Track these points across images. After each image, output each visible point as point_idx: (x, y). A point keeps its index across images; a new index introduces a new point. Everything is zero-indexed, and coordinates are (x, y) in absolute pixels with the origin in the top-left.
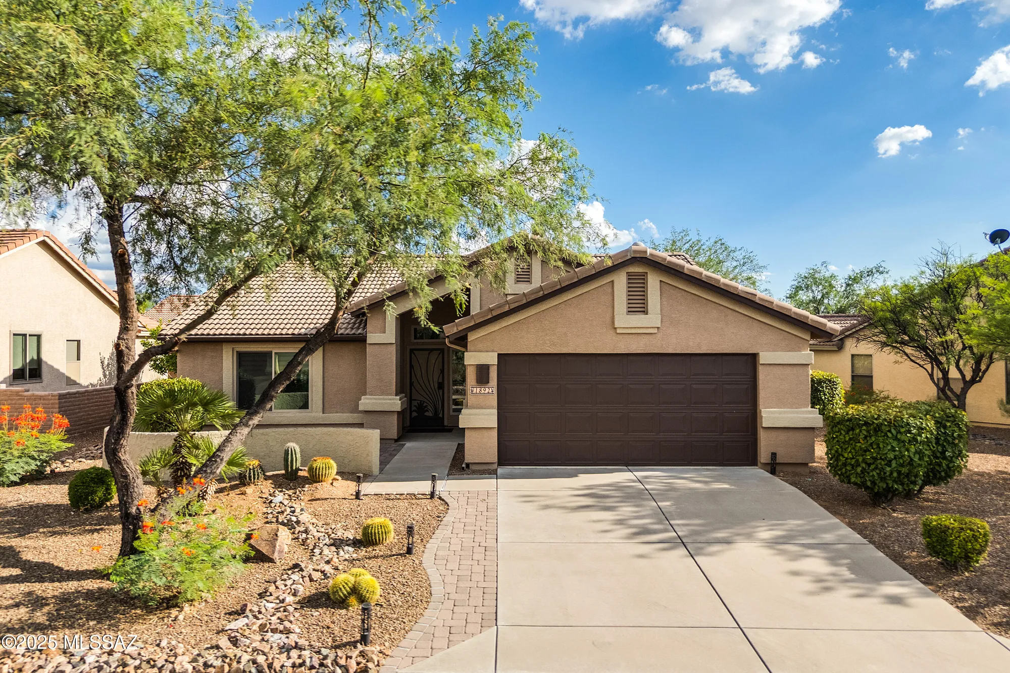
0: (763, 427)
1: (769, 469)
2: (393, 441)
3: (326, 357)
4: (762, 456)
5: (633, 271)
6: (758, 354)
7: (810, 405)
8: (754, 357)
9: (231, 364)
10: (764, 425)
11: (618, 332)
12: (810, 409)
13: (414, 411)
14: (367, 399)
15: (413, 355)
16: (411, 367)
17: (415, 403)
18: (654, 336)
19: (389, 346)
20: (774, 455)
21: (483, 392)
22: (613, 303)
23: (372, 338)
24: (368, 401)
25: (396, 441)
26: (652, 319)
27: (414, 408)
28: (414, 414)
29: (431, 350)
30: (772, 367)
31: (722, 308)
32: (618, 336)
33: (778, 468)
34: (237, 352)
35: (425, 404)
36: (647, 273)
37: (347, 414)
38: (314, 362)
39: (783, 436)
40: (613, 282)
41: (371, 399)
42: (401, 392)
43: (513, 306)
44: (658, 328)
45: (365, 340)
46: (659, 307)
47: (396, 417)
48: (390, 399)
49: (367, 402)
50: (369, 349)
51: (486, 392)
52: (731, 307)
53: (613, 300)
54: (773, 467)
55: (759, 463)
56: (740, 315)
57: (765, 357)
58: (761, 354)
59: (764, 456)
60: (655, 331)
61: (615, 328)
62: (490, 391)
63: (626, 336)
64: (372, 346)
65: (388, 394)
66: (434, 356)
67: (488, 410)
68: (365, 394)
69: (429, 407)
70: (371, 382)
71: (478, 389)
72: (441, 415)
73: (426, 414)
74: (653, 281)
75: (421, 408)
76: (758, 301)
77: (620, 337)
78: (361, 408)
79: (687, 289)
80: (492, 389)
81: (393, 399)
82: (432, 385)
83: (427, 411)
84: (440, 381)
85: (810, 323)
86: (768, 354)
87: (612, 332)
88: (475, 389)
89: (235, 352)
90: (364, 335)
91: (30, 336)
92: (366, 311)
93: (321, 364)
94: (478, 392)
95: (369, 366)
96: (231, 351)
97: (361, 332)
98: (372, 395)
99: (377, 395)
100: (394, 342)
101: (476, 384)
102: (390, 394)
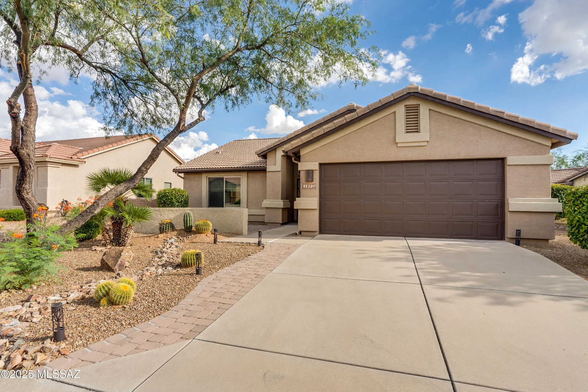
0: (509, 211)
1: (515, 242)
2: (280, 224)
3: (249, 180)
4: (509, 233)
5: (409, 104)
6: (506, 158)
7: (551, 196)
8: (503, 160)
9: (206, 184)
10: (510, 210)
11: (399, 145)
12: (550, 198)
18: (425, 148)
19: (278, 172)
20: (518, 232)
21: (309, 187)
22: (395, 126)
23: (269, 168)
24: (266, 202)
26: (423, 136)
30: (517, 167)
31: (477, 126)
33: (521, 242)
36: (419, 105)
38: (243, 183)
39: (527, 217)
40: (395, 112)
41: (268, 201)
43: (326, 131)
44: (428, 142)
45: (266, 170)
46: (428, 127)
47: (281, 211)
48: (278, 201)
50: (268, 174)
51: (311, 187)
52: (484, 124)
53: (395, 124)
54: (518, 241)
55: (506, 238)
56: (491, 130)
57: (510, 161)
58: (508, 158)
59: (510, 232)
60: (426, 144)
61: (397, 143)
62: (314, 186)
63: (405, 149)
65: (277, 199)
67: (312, 198)
68: (266, 199)
70: (269, 192)
71: (307, 185)
74: (424, 110)
76: (505, 117)
77: (400, 149)
78: (263, 206)
79: (449, 114)
80: (316, 185)
81: (280, 201)
85: (551, 131)
86: (514, 157)
87: (394, 146)
88: (305, 185)
89: (208, 179)
90: (266, 167)
91: (146, 179)
92: (266, 153)
93: (246, 183)
94: (306, 187)
95: (267, 184)
96: (206, 178)
97: (264, 165)
98: (269, 199)
99: (272, 199)
100: (280, 170)
101: (305, 182)
102: (278, 199)
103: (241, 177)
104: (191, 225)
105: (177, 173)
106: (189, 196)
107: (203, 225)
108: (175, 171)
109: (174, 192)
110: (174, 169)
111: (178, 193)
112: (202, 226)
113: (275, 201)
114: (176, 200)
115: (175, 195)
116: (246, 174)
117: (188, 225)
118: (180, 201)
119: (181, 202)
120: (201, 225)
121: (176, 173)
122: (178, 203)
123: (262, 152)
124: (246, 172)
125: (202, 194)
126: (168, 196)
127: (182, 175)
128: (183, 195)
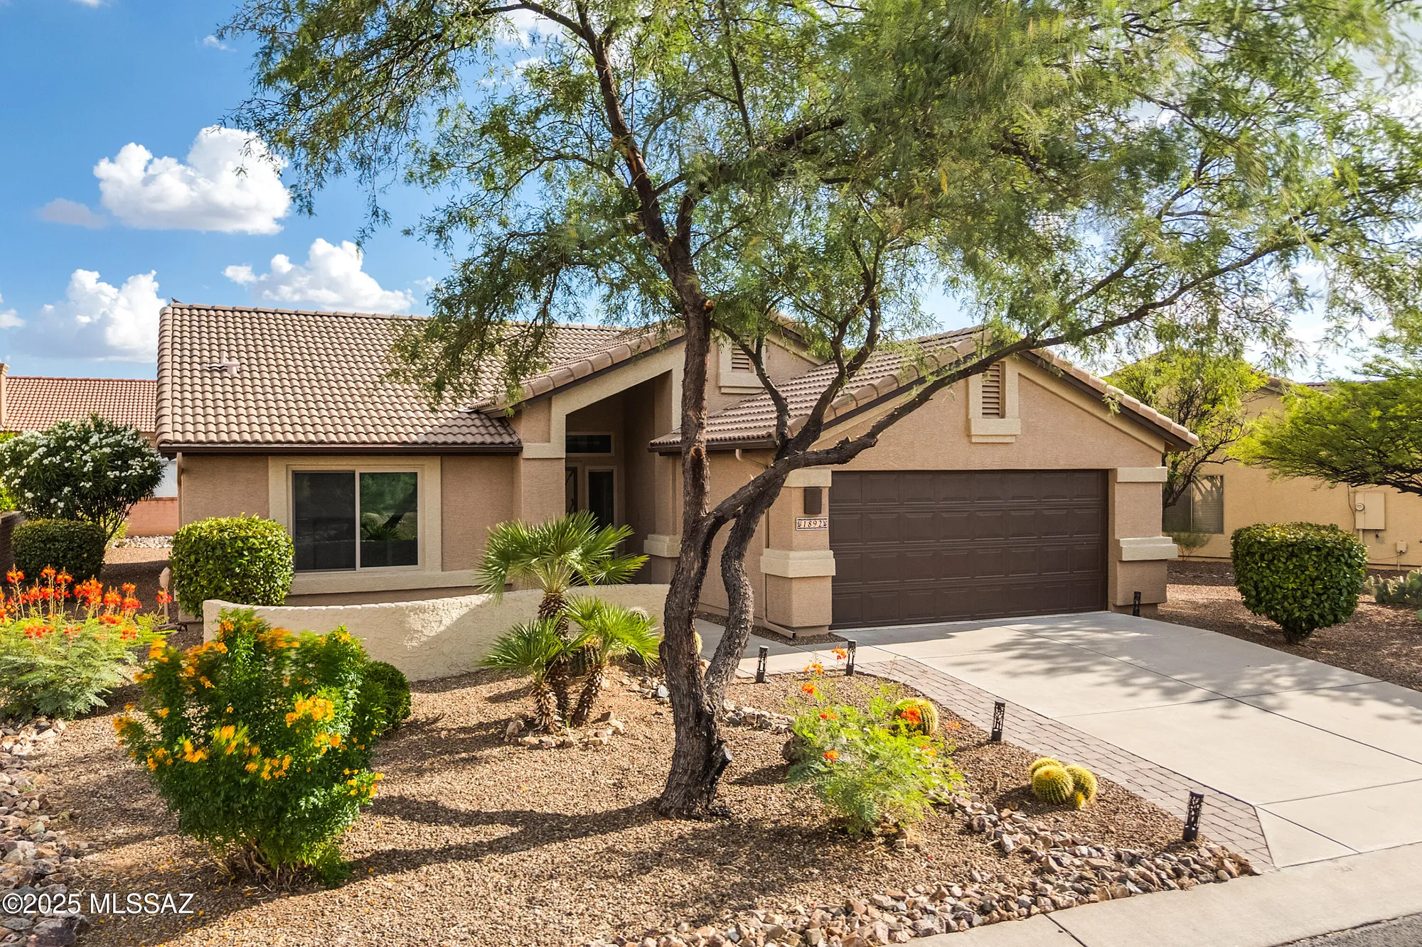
0: (1121, 561)
1: (1132, 612)
3: (445, 480)
4: (1118, 597)
6: (1114, 471)
7: (1160, 533)
8: (1107, 474)
9: (284, 493)
10: (1123, 559)
11: (974, 440)
12: (1161, 537)
18: (1010, 446)
19: (556, 462)
20: (1137, 595)
21: (813, 526)
22: (968, 401)
23: (529, 450)
26: (1010, 425)
30: (1129, 486)
31: (1080, 410)
32: (972, 446)
33: (1144, 611)
34: (294, 472)
36: (1003, 362)
38: (427, 487)
39: (1138, 571)
43: (861, 403)
44: (1016, 436)
45: (520, 453)
46: (1017, 408)
50: (524, 468)
51: (817, 526)
53: (968, 398)
54: (1137, 608)
55: (1112, 606)
56: (1097, 420)
57: (1124, 474)
58: (1119, 470)
59: (1120, 597)
60: (1012, 440)
61: (971, 436)
62: (822, 524)
63: (982, 446)
64: (529, 462)
67: (818, 552)
71: (807, 522)
74: (1012, 374)
77: (976, 447)
80: (822, 522)
86: (1127, 469)
87: (965, 440)
88: (803, 522)
89: (290, 474)
90: (518, 445)
93: (439, 491)
94: (807, 526)
96: (284, 472)
100: (564, 456)
101: (804, 515)
103: (418, 470)
116: (437, 464)
124: (437, 457)
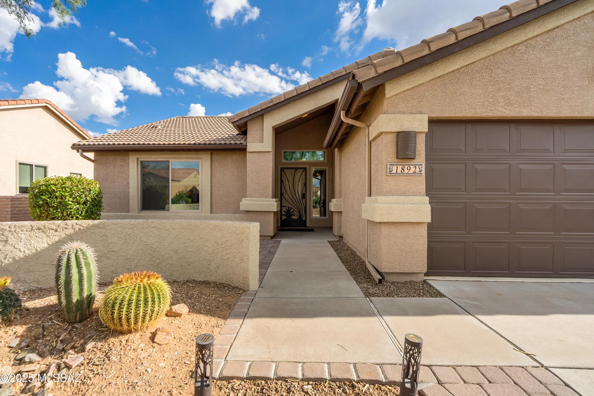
2: (270, 238)
3: (213, 166)
9: (136, 171)
13: (284, 215)
14: (248, 200)
15: (283, 172)
16: (282, 181)
17: (284, 209)
19: (267, 154)
21: (406, 171)
23: (251, 147)
24: (248, 202)
25: (272, 238)
27: (283, 213)
28: (284, 217)
29: (297, 169)
34: (141, 162)
35: (292, 210)
37: (231, 215)
38: (203, 169)
41: (250, 200)
42: (275, 198)
45: (246, 149)
47: (272, 216)
48: (268, 201)
49: (246, 204)
50: (249, 156)
51: (411, 171)
62: (417, 170)
64: (251, 154)
65: (265, 197)
66: (299, 174)
67: (416, 198)
68: (246, 197)
69: (295, 212)
70: (251, 185)
71: (400, 168)
72: (304, 219)
73: (293, 217)
75: (289, 213)
78: (242, 208)
80: (419, 167)
81: (270, 201)
82: (297, 196)
83: (294, 215)
84: (304, 192)
88: (395, 167)
89: (139, 162)
90: (245, 144)
91: (36, 166)
92: (247, 121)
93: (210, 171)
94: (399, 171)
95: (248, 172)
96: (136, 162)
97: (242, 142)
98: (251, 197)
99: (256, 197)
100: (271, 151)
101: (396, 160)
102: (267, 197)
103: (200, 161)
104: (86, 294)
105: (80, 151)
106: (103, 192)
107: (138, 301)
108: (75, 147)
109: (68, 184)
110: (74, 145)
111: (77, 186)
112: (133, 306)
113: (262, 201)
114: (74, 198)
115: (71, 189)
116: (209, 156)
117: (75, 298)
118: (82, 201)
119: (85, 203)
120: (129, 304)
121: (78, 151)
122: (79, 204)
123: (240, 119)
124: (210, 152)
125: (129, 188)
126: (54, 190)
127: (91, 155)
128: (90, 190)
